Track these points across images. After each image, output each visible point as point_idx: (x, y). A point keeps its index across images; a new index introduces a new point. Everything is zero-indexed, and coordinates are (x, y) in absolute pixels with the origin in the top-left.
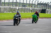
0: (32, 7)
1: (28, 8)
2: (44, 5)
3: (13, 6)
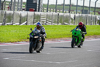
3: (64, 11)
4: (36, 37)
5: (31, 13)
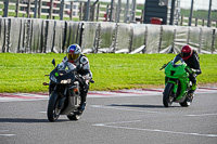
4: (65, 82)
5: (153, 28)
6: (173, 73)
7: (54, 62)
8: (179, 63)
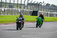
0: (20, 8)
1: (16, 9)
2: (35, 5)
4: (20, 22)
6: (38, 20)
7: (17, 18)
8: (40, 18)
